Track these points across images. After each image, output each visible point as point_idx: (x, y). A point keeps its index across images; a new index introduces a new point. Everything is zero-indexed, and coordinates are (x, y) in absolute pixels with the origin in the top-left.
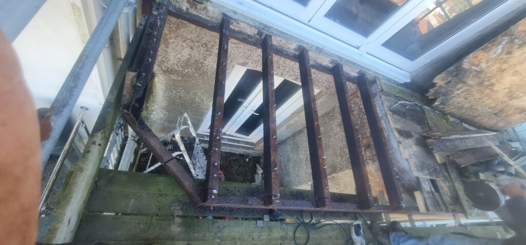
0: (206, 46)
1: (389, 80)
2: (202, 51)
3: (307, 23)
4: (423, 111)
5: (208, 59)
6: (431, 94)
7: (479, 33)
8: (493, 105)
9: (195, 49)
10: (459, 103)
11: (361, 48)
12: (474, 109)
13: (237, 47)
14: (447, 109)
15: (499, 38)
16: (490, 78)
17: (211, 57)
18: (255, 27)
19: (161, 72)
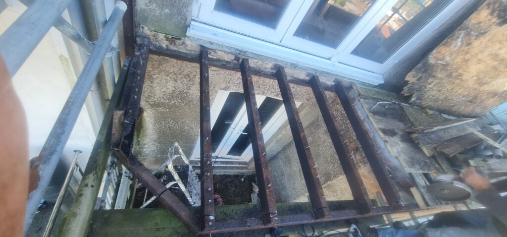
0: (189, 76)
1: (364, 84)
2: (185, 81)
3: (279, 43)
4: (402, 108)
5: (191, 88)
6: (405, 91)
7: (437, 31)
8: (466, 93)
9: (178, 80)
10: (433, 96)
11: (333, 59)
12: (449, 99)
13: (217, 74)
14: (424, 103)
15: (456, 33)
16: (457, 70)
17: (195, 85)
18: (232, 53)
19: (149, 106)
